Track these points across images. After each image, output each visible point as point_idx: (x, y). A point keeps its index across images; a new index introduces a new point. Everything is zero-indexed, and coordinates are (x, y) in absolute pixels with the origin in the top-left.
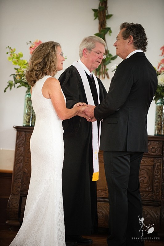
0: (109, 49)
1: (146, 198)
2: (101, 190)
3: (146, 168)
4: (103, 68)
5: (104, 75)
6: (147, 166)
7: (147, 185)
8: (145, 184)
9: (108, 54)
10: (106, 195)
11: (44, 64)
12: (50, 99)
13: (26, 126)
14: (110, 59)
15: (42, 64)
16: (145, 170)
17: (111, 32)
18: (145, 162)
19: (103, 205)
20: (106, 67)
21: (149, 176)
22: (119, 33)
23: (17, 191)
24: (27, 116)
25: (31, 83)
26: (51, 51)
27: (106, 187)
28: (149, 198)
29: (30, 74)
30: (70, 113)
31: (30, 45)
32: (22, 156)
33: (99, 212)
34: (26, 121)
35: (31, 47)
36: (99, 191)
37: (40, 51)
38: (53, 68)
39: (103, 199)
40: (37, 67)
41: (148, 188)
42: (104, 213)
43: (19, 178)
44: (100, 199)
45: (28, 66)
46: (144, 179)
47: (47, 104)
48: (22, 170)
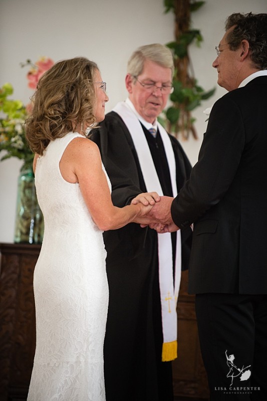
4: (185, 117)
9: (195, 86)
11: (68, 105)
12: (77, 184)
14: (199, 98)
15: (63, 103)
17: (201, 40)
22: (224, 38)
24: (23, 220)
25: (38, 145)
26: (82, 78)
29: (37, 125)
30: (120, 217)
31: (28, 68)
32: (13, 308)
34: (21, 233)
35: (30, 74)
37: (58, 76)
38: (88, 113)
40: (55, 110)
45: (26, 114)
47: (71, 194)
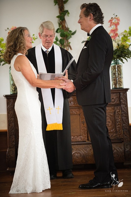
0: (69, 27)
1: (112, 137)
2: (76, 136)
3: (109, 115)
4: (67, 42)
5: (67, 48)
6: (110, 113)
7: (111, 128)
8: (110, 127)
9: (69, 31)
10: (81, 139)
11: (15, 46)
13: (13, 94)
14: (71, 34)
16: (108, 116)
17: (69, 13)
18: (108, 110)
19: (80, 147)
20: (68, 41)
21: (112, 121)
23: (12, 145)
24: (12, 86)
26: (19, 35)
27: (80, 133)
28: (114, 137)
31: (8, 31)
32: (13, 117)
33: (78, 153)
34: (13, 90)
36: (76, 137)
38: (22, 47)
39: (79, 143)
40: (10, 49)
41: (112, 130)
42: (81, 153)
43: (13, 135)
44: (77, 143)
46: (108, 124)
48: (14, 128)
